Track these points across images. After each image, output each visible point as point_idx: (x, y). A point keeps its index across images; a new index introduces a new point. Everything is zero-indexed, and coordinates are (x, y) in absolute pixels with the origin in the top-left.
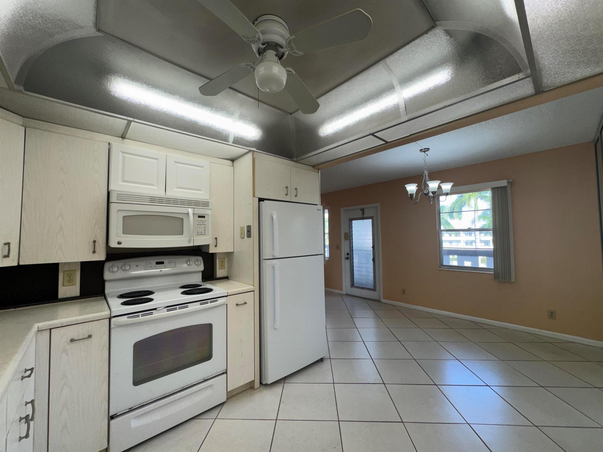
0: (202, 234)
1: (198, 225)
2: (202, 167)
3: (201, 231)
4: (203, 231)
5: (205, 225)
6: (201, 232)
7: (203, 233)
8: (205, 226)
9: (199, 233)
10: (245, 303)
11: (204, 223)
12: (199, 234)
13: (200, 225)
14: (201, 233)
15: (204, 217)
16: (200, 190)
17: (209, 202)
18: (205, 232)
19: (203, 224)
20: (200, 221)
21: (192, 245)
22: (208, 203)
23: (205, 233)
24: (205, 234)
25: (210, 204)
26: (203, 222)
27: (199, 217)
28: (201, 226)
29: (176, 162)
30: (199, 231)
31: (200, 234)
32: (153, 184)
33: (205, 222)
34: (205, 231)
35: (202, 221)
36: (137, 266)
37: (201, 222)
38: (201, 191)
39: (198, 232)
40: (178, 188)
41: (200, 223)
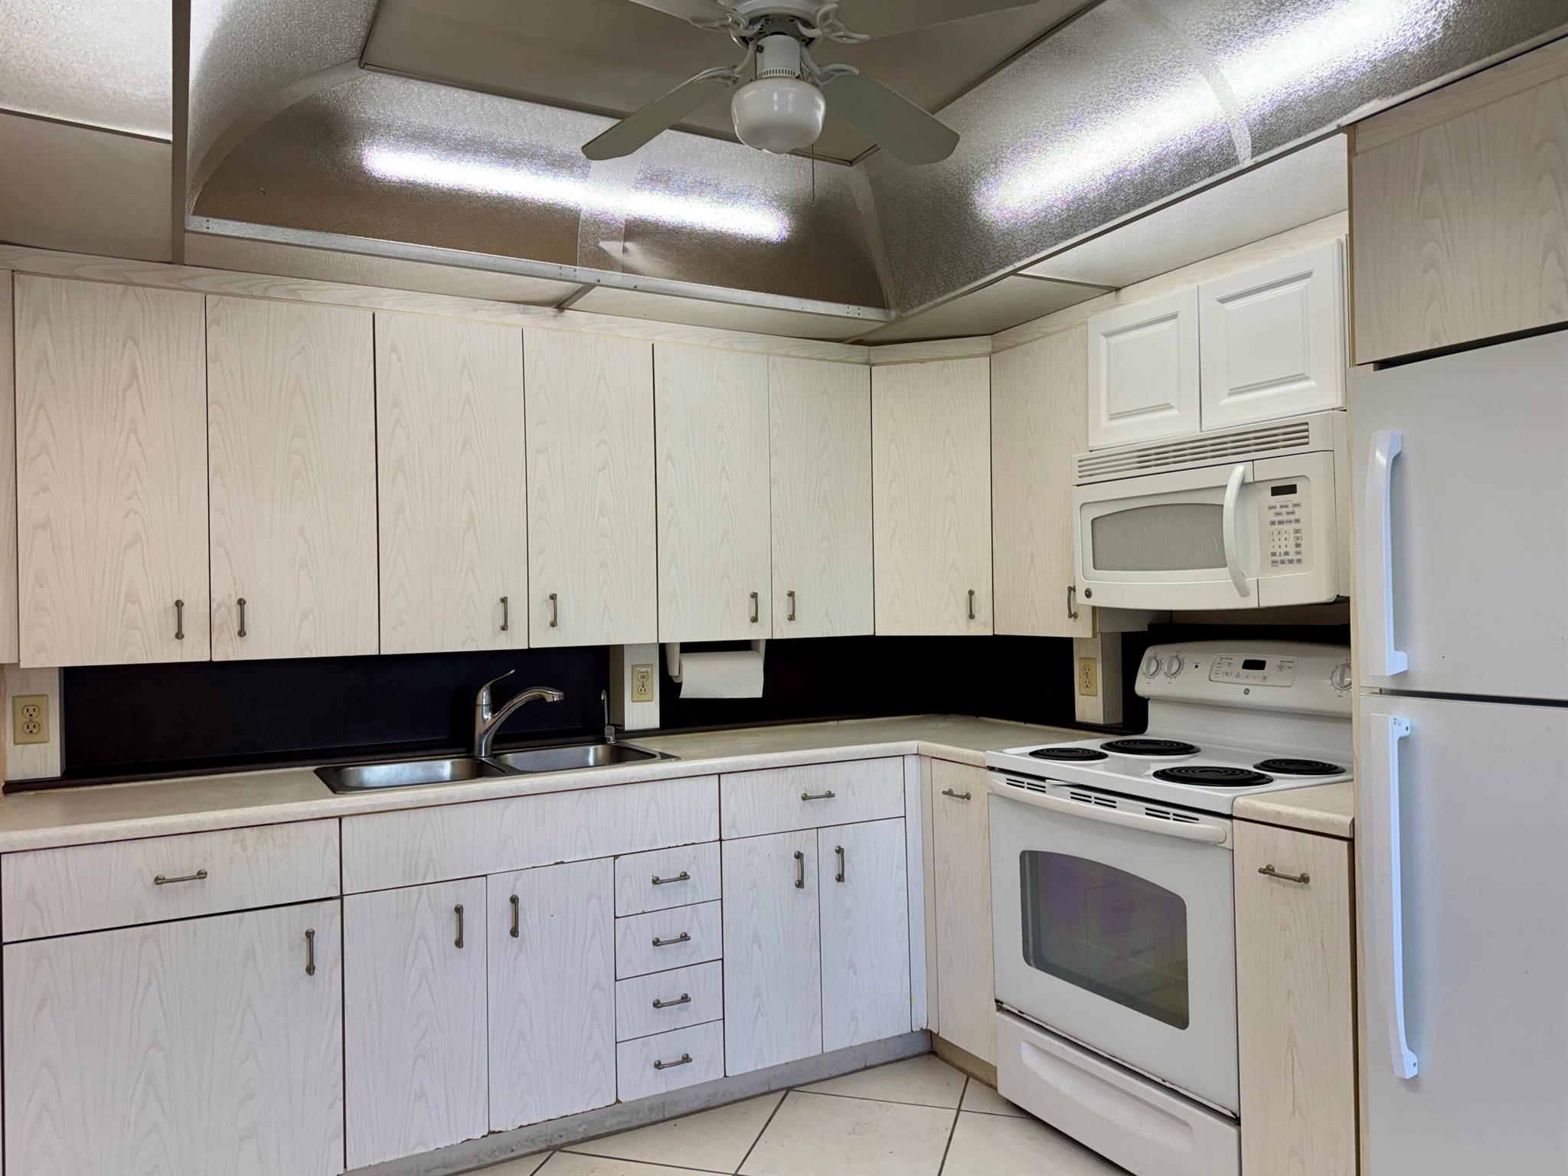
0: (1291, 562)
1: (1273, 523)
2: (1308, 275)
3: (1283, 550)
4: (1292, 550)
5: (1297, 521)
6: (1287, 553)
7: (1293, 556)
8: (1297, 526)
9: (1276, 558)
10: (1304, 879)
11: (1293, 513)
12: (1278, 560)
13: (1281, 522)
14: (1287, 558)
15: (1291, 489)
16: (1302, 377)
17: (1307, 424)
18: (1298, 553)
19: (1292, 517)
20: (1278, 510)
21: (1255, 605)
22: (1305, 427)
23: (1299, 557)
24: (1299, 561)
25: (1311, 434)
26: (1288, 513)
27: (1276, 491)
28: (1285, 527)
29: (1223, 301)
30: (1277, 550)
31: (1283, 562)
32: (1169, 404)
33: (1296, 509)
34: (1298, 545)
35: (1287, 506)
36: (1197, 667)
37: (1284, 510)
38: (1307, 378)
39: (1274, 554)
40: (1234, 392)
41: (1279, 518)
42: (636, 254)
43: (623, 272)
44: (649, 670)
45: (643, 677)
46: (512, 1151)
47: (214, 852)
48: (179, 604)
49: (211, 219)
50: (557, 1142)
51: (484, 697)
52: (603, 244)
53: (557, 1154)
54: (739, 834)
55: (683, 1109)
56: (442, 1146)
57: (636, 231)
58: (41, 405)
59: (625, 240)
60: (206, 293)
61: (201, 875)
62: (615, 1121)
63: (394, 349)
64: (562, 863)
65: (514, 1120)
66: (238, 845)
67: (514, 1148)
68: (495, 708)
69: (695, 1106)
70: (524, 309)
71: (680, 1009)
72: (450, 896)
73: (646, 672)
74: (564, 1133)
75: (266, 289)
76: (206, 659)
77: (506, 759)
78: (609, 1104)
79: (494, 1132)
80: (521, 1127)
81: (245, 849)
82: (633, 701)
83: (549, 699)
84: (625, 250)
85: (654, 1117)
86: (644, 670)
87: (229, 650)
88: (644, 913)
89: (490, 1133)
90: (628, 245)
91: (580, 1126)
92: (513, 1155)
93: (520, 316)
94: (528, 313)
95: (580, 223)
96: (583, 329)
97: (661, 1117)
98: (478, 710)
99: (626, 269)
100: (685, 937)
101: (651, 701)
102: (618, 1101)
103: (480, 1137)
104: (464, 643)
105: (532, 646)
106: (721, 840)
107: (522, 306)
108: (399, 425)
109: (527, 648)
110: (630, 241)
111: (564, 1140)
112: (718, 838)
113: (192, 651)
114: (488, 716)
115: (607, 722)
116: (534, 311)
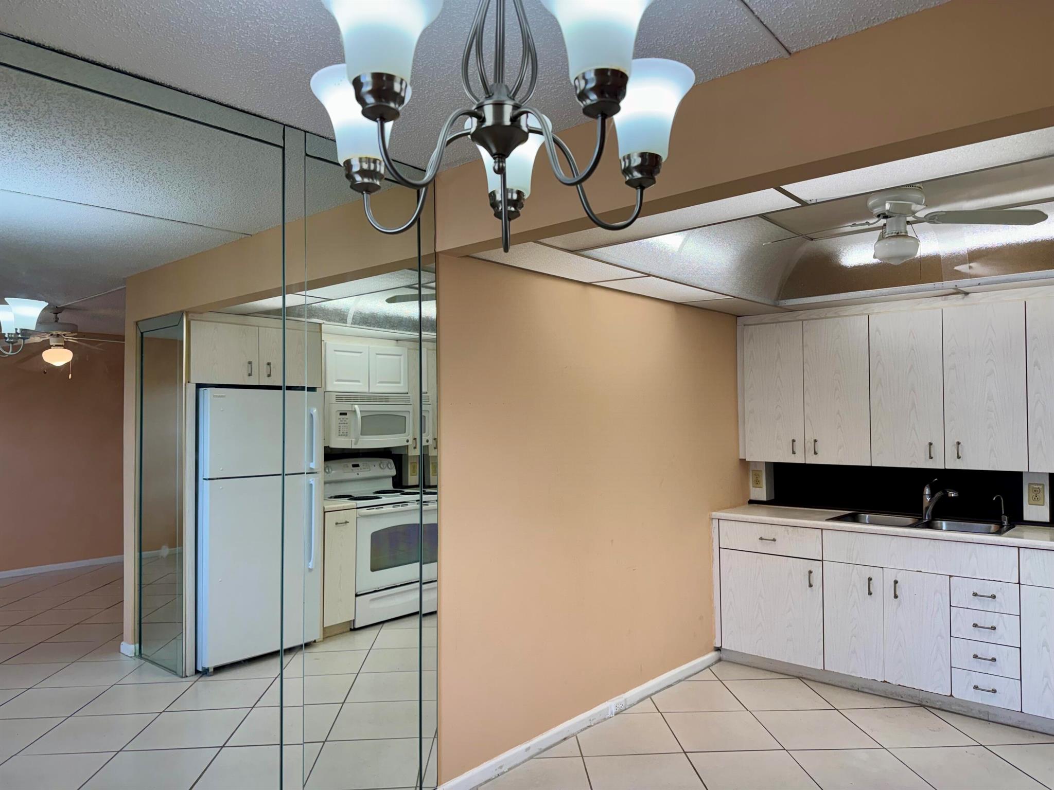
42: (977, 267)
43: (970, 278)
44: (1041, 487)
45: (1035, 491)
46: (902, 697)
47: (779, 532)
48: (794, 441)
49: (786, 301)
50: (924, 703)
51: (927, 491)
52: (956, 268)
53: (922, 708)
54: (1033, 583)
55: (1002, 721)
56: (863, 677)
57: (975, 256)
58: (751, 370)
59: (970, 263)
60: (803, 320)
61: (774, 540)
62: (957, 708)
63: (878, 330)
64: (921, 572)
65: (896, 681)
66: (786, 532)
67: (903, 696)
68: (932, 495)
69: (1009, 722)
70: (945, 298)
71: (991, 665)
72: (868, 573)
73: (1038, 488)
74: (929, 701)
75: (826, 314)
76: (804, 462)
77: (937, 523)
78: (946, 695)
79: (886, 682)
80: (899, 685)
81: (788, 534)
82: (1030, 504)
83: (950, 495)
84: (970, 267)
85: (982, 716)
86: (1037, 487)
87: (812, 460)
88: (967, 608)
89: (885, 682)
90: (971, 264)
91: (938, 701)
92: (902, 699)
93: (942, 302)
94: (947, 300)
95: (942, 261)
96: (981, 302)
97: (986, 718)
98: (924, 496)
99: (971, 276)
100: (994, 628)
101: (1043, 505)
102: (951, 695)
103: (880, 681)
104: (911, 464)
105: (946, 468)
106: (1019, 583)
107: (944, 297)
108: (879, 364)
109: (944, 468)
110: (972, 262)
111: (928, 704)
112: (1018, 582)
113: (798, 459)
114: (928, 499)
115: (1003, 513)
116: (952, 298)
